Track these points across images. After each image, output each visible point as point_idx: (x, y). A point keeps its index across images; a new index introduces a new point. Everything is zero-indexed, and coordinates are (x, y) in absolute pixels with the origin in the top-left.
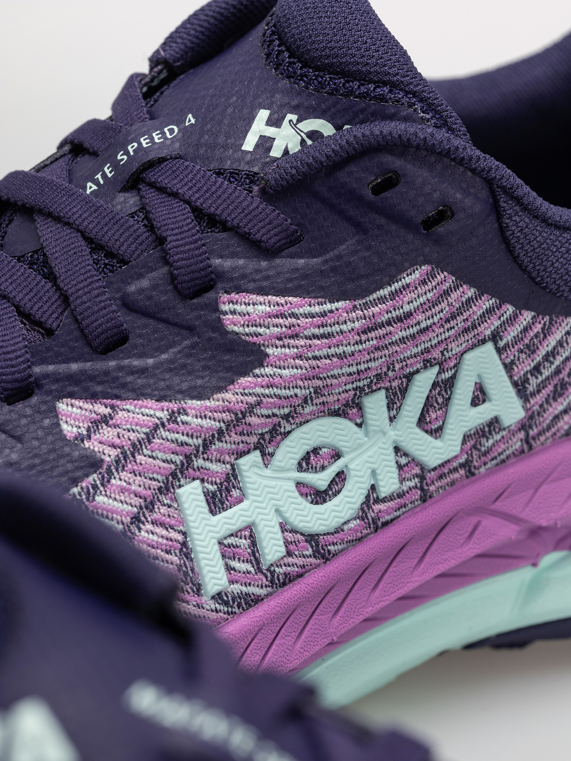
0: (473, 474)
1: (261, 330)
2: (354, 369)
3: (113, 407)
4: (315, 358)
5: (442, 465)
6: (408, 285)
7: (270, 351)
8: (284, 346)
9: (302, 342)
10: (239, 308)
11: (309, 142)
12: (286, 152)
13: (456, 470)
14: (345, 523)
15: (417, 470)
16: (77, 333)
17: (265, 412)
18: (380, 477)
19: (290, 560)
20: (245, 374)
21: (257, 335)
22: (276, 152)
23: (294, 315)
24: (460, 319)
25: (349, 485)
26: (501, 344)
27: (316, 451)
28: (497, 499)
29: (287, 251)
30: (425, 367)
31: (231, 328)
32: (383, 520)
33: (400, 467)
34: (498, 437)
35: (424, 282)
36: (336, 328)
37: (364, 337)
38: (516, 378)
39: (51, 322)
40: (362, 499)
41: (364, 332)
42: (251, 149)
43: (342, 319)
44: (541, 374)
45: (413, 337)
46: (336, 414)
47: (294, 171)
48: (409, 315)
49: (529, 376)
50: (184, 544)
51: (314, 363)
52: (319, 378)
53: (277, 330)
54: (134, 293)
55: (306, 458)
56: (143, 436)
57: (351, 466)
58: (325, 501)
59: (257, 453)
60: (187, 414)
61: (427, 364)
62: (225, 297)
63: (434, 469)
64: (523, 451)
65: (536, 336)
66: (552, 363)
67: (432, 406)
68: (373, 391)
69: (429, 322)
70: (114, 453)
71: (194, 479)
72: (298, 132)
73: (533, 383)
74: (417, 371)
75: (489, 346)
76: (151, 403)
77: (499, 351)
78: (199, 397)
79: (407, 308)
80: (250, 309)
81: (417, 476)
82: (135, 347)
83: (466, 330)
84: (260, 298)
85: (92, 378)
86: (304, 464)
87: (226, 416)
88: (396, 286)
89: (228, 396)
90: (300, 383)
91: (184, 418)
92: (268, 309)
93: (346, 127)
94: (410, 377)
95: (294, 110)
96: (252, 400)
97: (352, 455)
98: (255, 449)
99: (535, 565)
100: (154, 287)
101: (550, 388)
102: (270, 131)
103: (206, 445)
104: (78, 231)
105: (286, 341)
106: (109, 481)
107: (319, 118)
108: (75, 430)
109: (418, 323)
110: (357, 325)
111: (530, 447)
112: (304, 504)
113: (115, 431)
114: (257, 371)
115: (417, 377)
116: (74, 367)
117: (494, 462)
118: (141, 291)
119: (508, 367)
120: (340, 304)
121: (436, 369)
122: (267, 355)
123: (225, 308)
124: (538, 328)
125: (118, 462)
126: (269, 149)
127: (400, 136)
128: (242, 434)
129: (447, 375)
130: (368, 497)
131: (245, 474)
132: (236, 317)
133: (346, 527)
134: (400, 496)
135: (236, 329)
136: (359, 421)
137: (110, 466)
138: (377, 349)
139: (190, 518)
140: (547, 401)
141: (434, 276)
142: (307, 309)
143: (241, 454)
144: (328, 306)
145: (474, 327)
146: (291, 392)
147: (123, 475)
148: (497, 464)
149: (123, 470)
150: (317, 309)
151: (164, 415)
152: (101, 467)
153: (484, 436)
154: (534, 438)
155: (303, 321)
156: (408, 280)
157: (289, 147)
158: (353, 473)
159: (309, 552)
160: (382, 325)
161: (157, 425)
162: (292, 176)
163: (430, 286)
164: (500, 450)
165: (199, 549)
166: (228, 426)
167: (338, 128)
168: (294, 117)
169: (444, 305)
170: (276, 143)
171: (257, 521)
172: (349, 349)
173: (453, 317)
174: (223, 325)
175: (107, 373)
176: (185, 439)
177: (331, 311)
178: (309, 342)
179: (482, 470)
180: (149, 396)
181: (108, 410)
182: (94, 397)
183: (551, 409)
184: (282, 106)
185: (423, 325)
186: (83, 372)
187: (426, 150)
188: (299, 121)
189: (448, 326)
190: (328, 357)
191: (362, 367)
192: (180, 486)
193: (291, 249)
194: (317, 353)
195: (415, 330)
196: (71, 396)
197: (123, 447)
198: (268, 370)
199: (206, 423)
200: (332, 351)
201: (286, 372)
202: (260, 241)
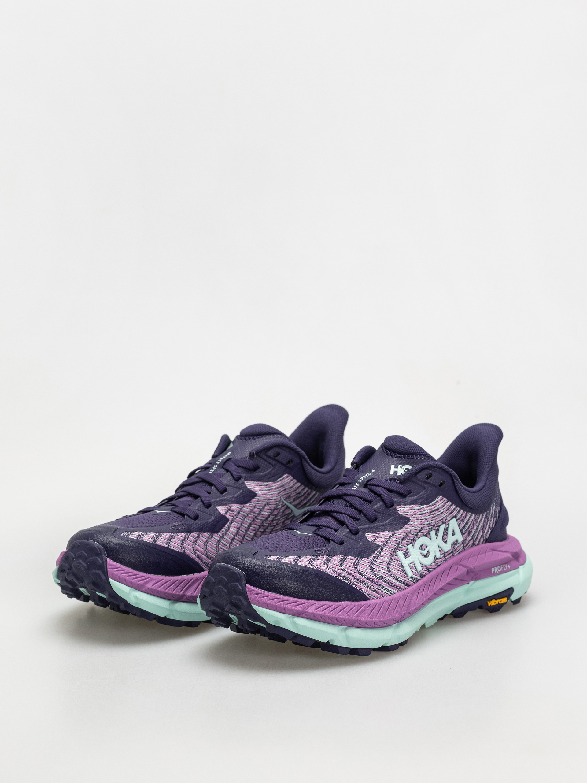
0: (453, 555)
1: (408, 513)
2: (428, 523)
3: (378, 534)
4: (421, 520)
5: (448, 551)
6: (438, 501)
7: (410, 518)
8: (413, 517)
9: (417, 516)
10: (401, 509)
11: (406, 471)
12: (401, 474)
13: (450, 553)
14: (431, 564)
15: (443, 552)
16: (365, 518)
17: (412, 533)
18: (436, 553)
19: (423, 571)
20: (406, 524)
21: (407, 515)
22: (399, 474)
23: (414, 509)
24: (449, 510)
25: (430, 554)
26: (457, 518)
27: (422, 545)
28: (460, 561)
29: (408, 496)
30: (442, 524)
31: (400, 514)
32: (438, 564)
33: (440, 551)
34: (458, 545)
35: (441, 500)
36: (424, 512)
37: (430, 514)
38: (460, 529)
39: (358, 517)
40: (434, 558)
41: (430, 513)
42: (393, 474)
43: (425, 510)
44: (465, 528)
45: (440, 514)
46: (425, 536)
47: (407, 476)
48: (438, 509)
49: (463, 529)
50: (402, 565)
51: (421, 521)
52: (422, 525)
53: (411, 513)
54: (376, 508)
55: (421, 547)
56: (387, 539)
57: (430, 549)
58: (426, 558)
59: (411, 544)
60: (396, 534)
61: (443, 523)
62: (397, 507)
63: (446, 552)
64: (463, 551)
65: (464, 517)
66: (467, 525)
67: (444, 535)
68: (432, 530)
69: (443, 511)
70: (382, 544)
71: (400, 550)
72: (403, 469)
73: (464, 530)
74: (440, 525)
75: (455, 519)
76: (387, 532)
77: (457, 520)
78: (398, 530)
79: (438, 507)
80: (404, 509)
81: (443, 554)
82: (379, 520)
83: (450, 514)
84: (406, 506)
85: (371, 528)
86: (421, 548)
87: (405, 534)
88: (435, 501)
89: (404, 529)
90: (418, 526)
91: (396, 535)
92: (408, 508)
93: (414, 466)
94: (439, 526)
95: (400, 464)
96: (409, 530)
97: (430, 546)
98: (410, 544)
99: (468, 583)
100: (380, 506)
101: (467, 532)
102: (396, 469)
103: (402, 541)
104: (357, 496)
105: (414, 516)
106: (383, 550)
107: (407, 465)
108: (371, 540)
109: (441, 511)
110: (428, 511)
111: (464, 550)
112: (423, 558)
113: (381, 539)
114: (409, 523)
115: (440, 526)
116: (367, 526)
117: (458, 552)
118: (378, 507)
119: (459, 525)
120: (424, 506)
121: (444, 524)
122: (410, 520)
123: (398, 509)
124: (464, 515)
125: (383, 545)
126: (397, 473)
127: (431, 464)
128: (408, 539)
129: (447, 526)
130: (435, 559)
131: (410, 549)
132: (401, 511)
133: (432, 565)
134: (441, 558)
135: (402, 514)
136: (430, 538)
137: (382, 547)
138: (433, 517)
139: (401, 559)
140: (467, 536)
141: (443, 499)
142: (417, 508)
143: (408, 545)
144: (421, 507)
145: (452, 513)
146: (417, 528)
147: (386, 548)
148: (458, 553)
149: (385, 547)
150: (419, 508)
151: (391, 534)
152: (380, 547)
153: (455, 545)
154: (465, 547)
155: (417, 511)
156: (437, 500)
157: (402, 473)
158: (431, 551)
159: (426, 570)
160: (433, 511)
161: (390, 537)
162: (407, 477)
163: (442, 501)
164: (459, 549)
165: (405, 566)
166: (405, 536)
167: (413, 466)
168: (401, 466)
169: (445, 506)
170: (398, 472)
171: (415, 560)
172: (427, 517)
173: (447, 510)
174: (399, 513)
175: (375, 526)
176: (397, 539)
177: (422, 508)
178: (419, 516)
179: (455, 554)
180: (386, 530)
181: (377, 535)
182: (373, 532)
183: (468, 539)
184: (397, 464)
185: (442, 512)
186: (369, 527)
187: (437, 467)
188: (402, 466)
189: (446, 512)
190: (423, 519)
191: (430, 522)
192: (397, 552)
193: (409, 495)
194: (421, 518)
195: (440, 513)
196: (368, 532)
197: (384, 542)
198: (411, 523)
199: (401, 536)
200: (424, 518)
201: (415, 523)
202: (403, 493)
